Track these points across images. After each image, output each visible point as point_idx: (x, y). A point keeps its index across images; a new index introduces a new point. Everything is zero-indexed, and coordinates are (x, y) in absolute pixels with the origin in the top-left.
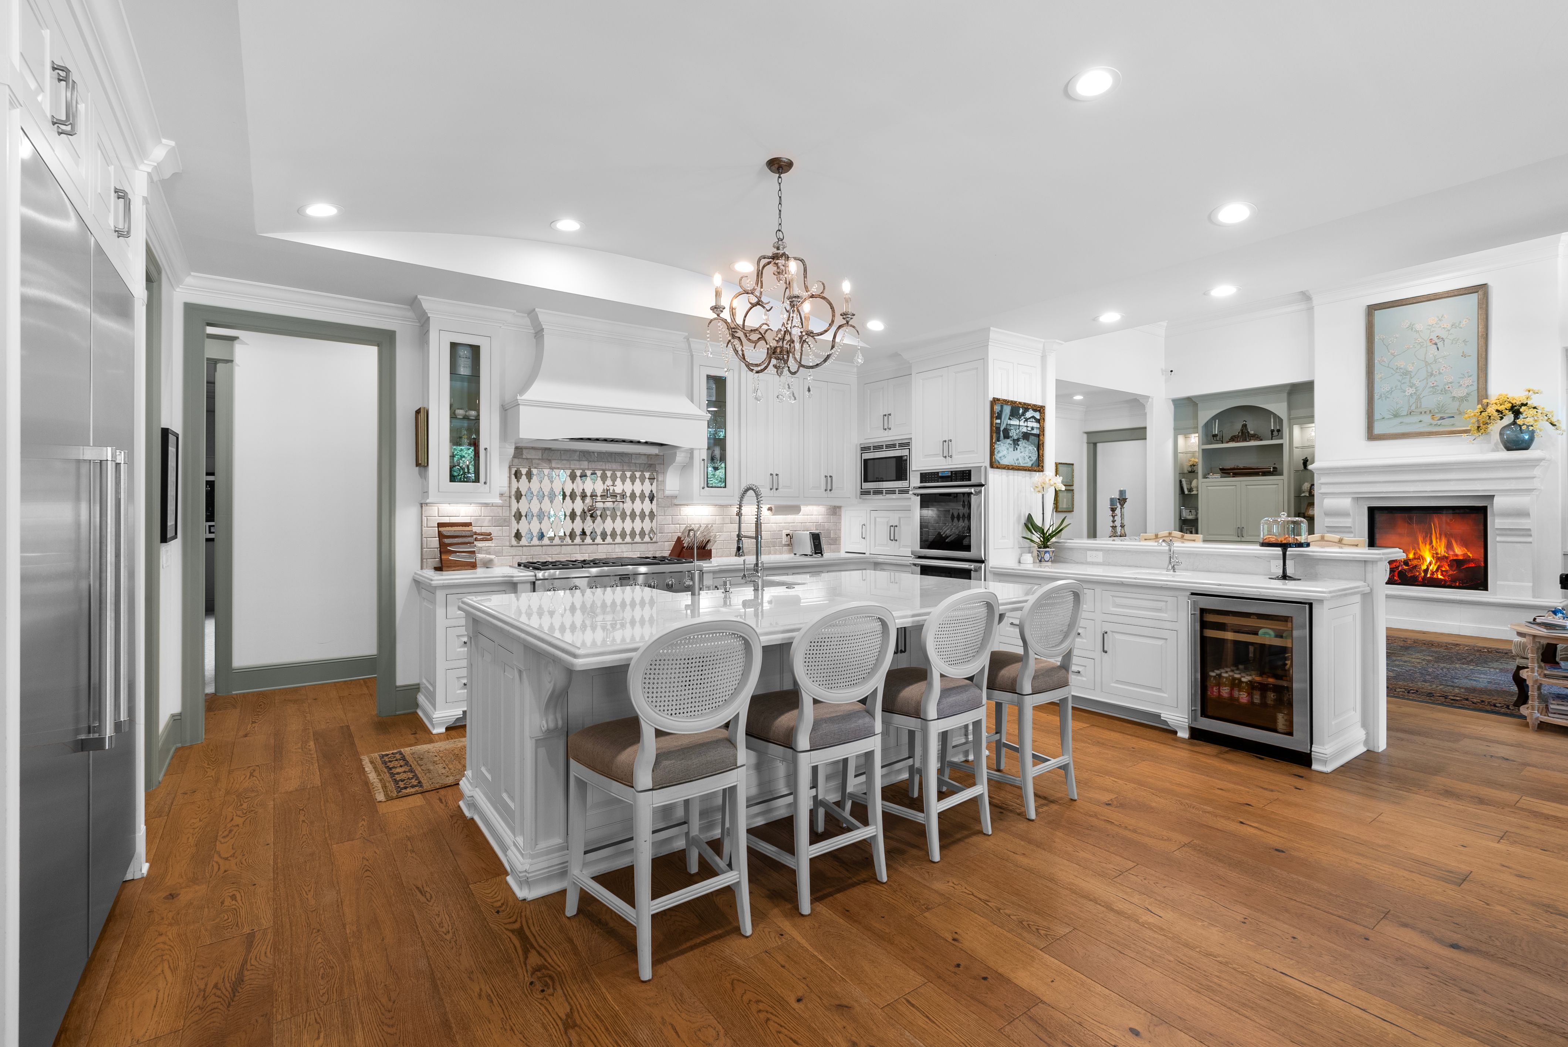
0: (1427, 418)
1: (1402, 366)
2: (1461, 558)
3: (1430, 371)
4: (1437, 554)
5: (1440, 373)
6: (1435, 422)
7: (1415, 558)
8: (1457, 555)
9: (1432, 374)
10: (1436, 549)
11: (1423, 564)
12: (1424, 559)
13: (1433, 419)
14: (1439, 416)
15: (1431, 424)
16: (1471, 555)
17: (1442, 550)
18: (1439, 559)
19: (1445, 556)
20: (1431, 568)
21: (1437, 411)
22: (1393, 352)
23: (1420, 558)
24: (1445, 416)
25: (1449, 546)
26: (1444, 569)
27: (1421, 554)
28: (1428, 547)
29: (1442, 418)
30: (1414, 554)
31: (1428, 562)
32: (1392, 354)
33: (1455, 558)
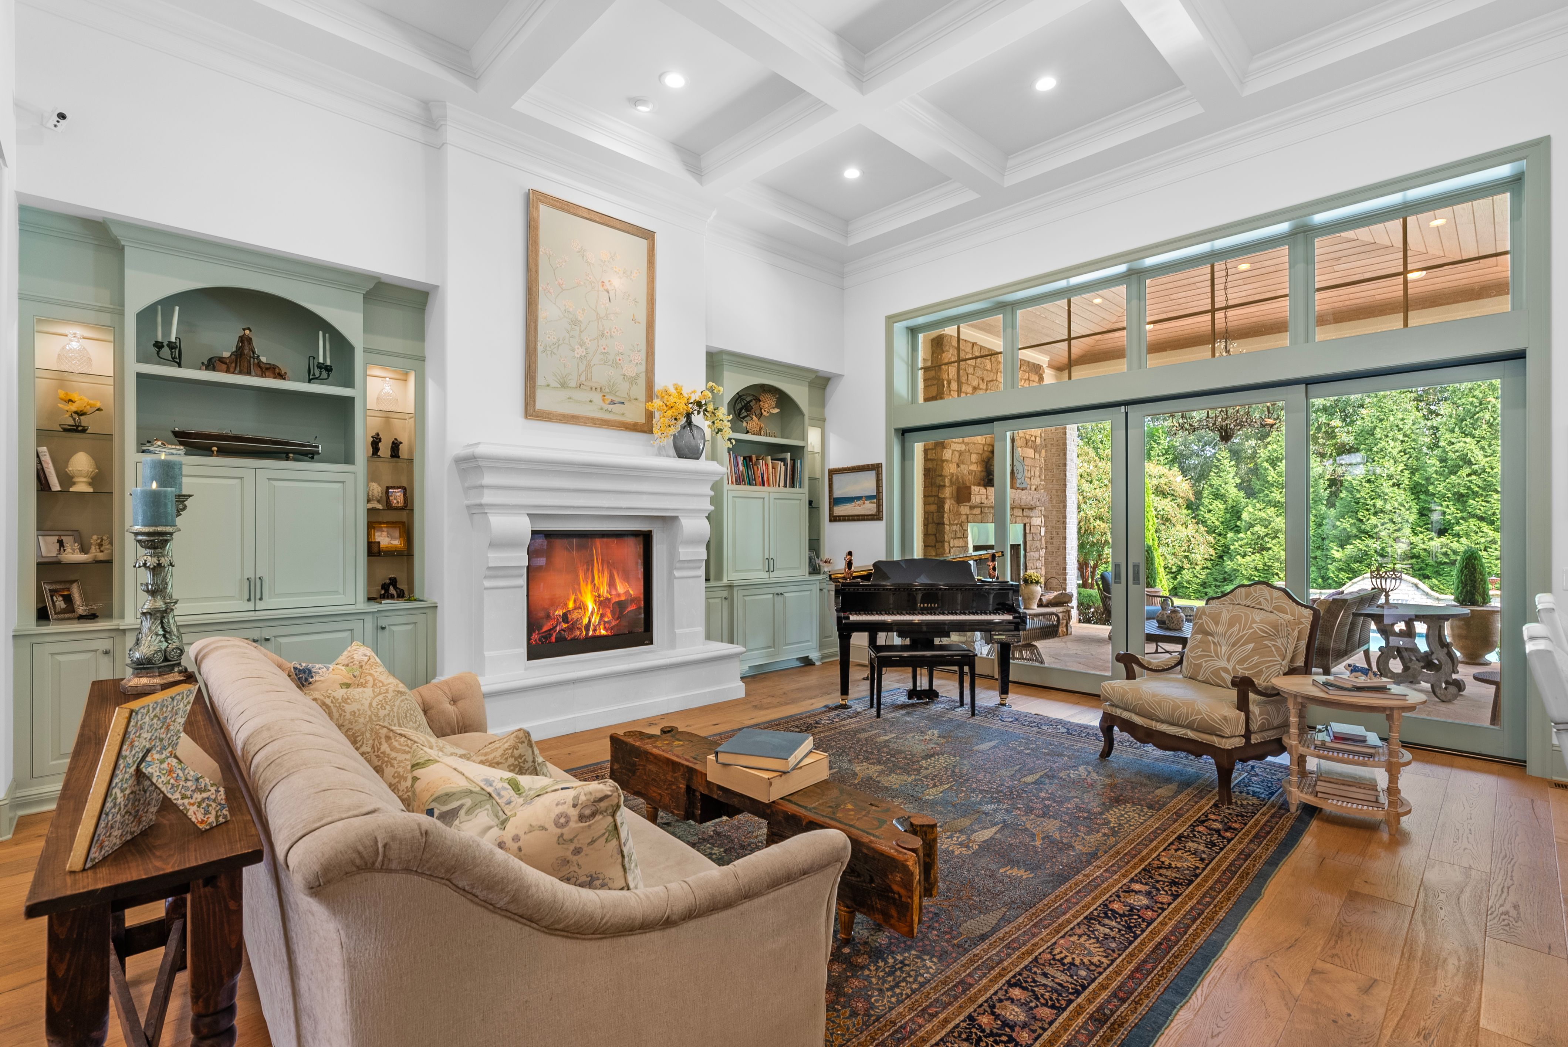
0: (597, 397)
1: (571, 310)
2: (623, 598)
3: (601, 329)
4: (599, 596)
5: (611, 336)
6: (606, 407)
7: (575, 608)
8: (619, 595)
9: (603, 335)
10: (598, 589)
11: (584, 615)
12: (585, 608)
13: (603, 400)
14: (609, 398)
15: (602, 409)
16: (632, 592)
17: (604, 590)
18: (602, 603)
19: (607, 599)
20: (593, 621)
21: (608, 390)
22: (561, 282)
23: (580, 606)
24: (617, 400)
25: (612, 584)
26: (606, 619)
27: (582, 599)
28: (590, 587)
29: (613, 403)
30: (575, 601)
31: (590, 610)
32: (560, 285)
33: (617, 599)
